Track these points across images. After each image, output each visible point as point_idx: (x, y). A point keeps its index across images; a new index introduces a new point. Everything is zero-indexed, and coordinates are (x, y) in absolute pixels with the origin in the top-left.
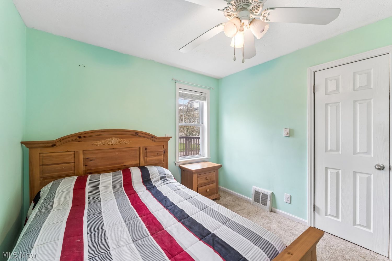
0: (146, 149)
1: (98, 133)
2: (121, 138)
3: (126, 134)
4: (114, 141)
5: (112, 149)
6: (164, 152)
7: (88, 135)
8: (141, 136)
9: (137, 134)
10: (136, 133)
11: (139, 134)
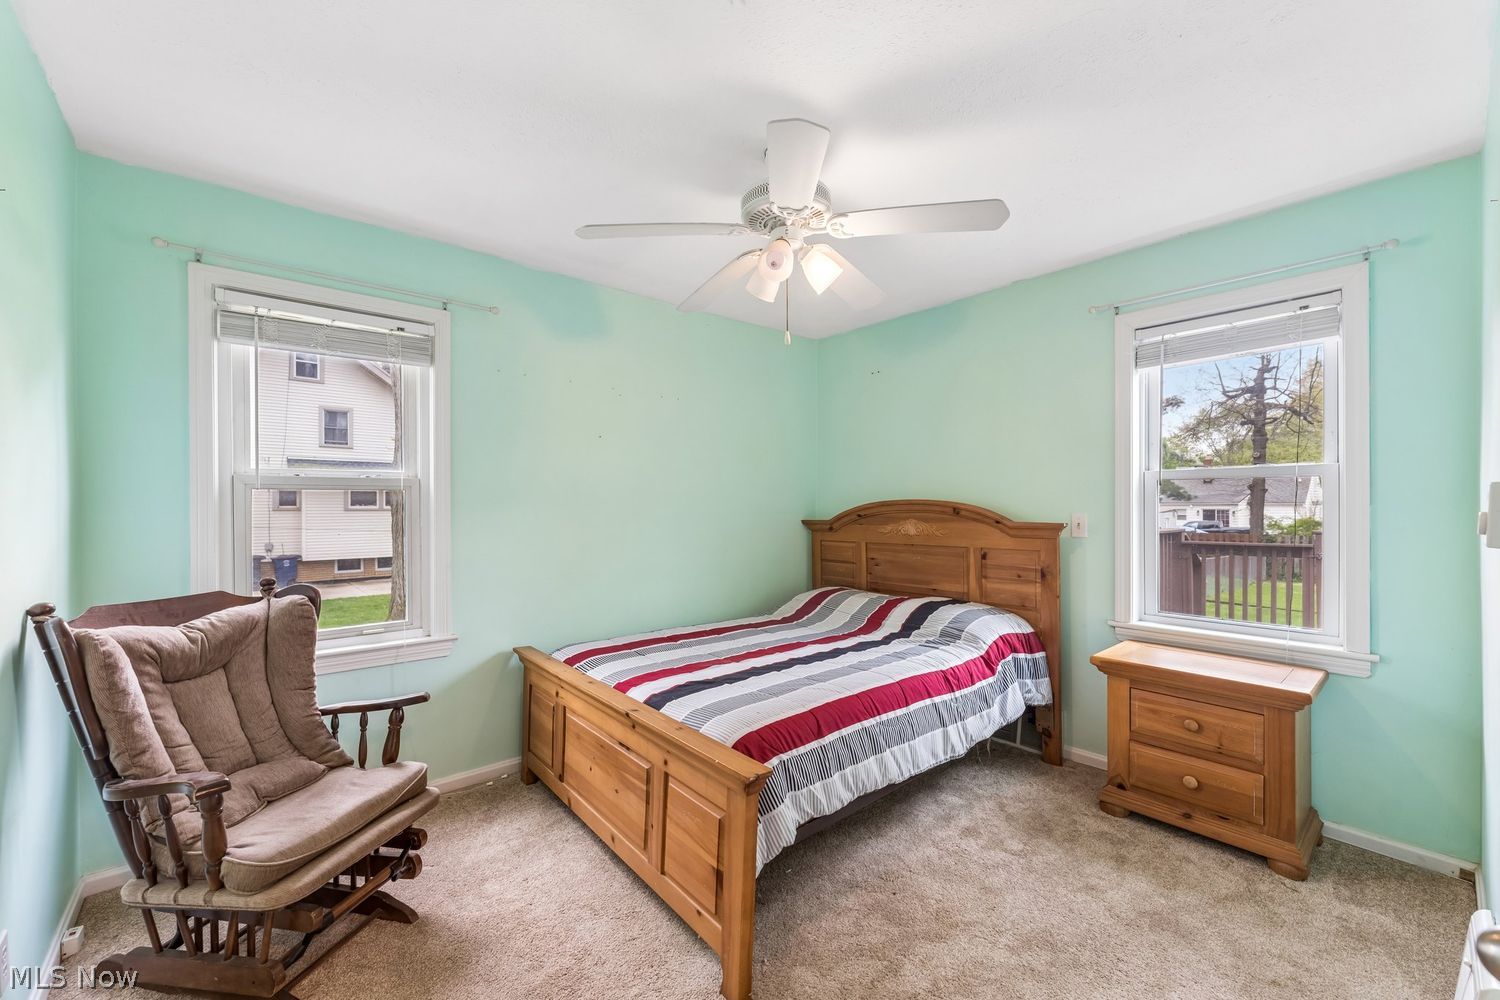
0: (984, 557)
1: (883, 509)
2: (926, 520)
3: (934, 512)
4: (911, 528)
5: (910, 546)
6: (1043, 575)
7: (874, 511)
8: (968, 518)
9: (958, 513)
10: (954, 509)
11: (963, 513)
